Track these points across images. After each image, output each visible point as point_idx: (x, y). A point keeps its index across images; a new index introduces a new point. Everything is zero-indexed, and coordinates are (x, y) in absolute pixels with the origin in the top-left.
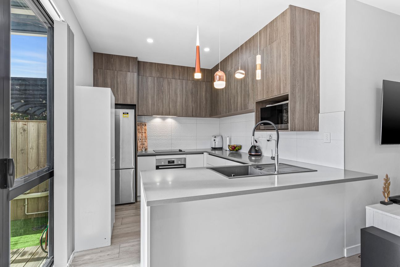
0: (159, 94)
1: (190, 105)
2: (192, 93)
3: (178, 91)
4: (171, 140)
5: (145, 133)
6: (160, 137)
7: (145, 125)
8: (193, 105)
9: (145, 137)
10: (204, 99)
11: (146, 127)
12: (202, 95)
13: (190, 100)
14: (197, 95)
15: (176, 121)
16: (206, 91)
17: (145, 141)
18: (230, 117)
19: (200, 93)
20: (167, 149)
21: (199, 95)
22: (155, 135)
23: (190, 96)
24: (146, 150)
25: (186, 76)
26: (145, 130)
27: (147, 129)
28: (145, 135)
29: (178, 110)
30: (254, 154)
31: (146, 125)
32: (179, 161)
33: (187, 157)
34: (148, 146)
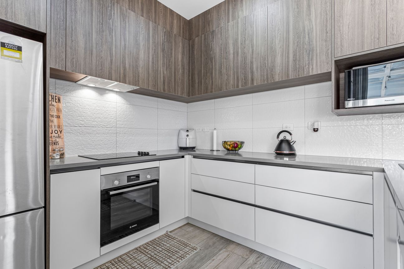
0: (103, 31)
1: (160, 70)
2: (163, 50)
3: (141, 38)
4: (115, 135)
5: (58, 117)
6: (94, 129)
7: (57, 101)
8: (165, 72)
9: (59, 127)
10: (180, 66)
11: (62, 105)
12: (178, 59)
13: (161, 62)
14: (172, 56)
15: (125, 99)
16: (183, 54)
17: (59, 137)
18: (213, 100)
19: (175, 54)
20: (107, 153)
21: (173, 58)
22: (83, 123)
23: (160, 54)
24: (62, 155)
25: (154, 16)
26: (58, 110)
27: (62, 110)
28: (59, 122)
29: (140, 75)
30: (288, 152)
31: (59, 100)
32: (148, 174)
33: (162, 165)
34: (65, 146)
